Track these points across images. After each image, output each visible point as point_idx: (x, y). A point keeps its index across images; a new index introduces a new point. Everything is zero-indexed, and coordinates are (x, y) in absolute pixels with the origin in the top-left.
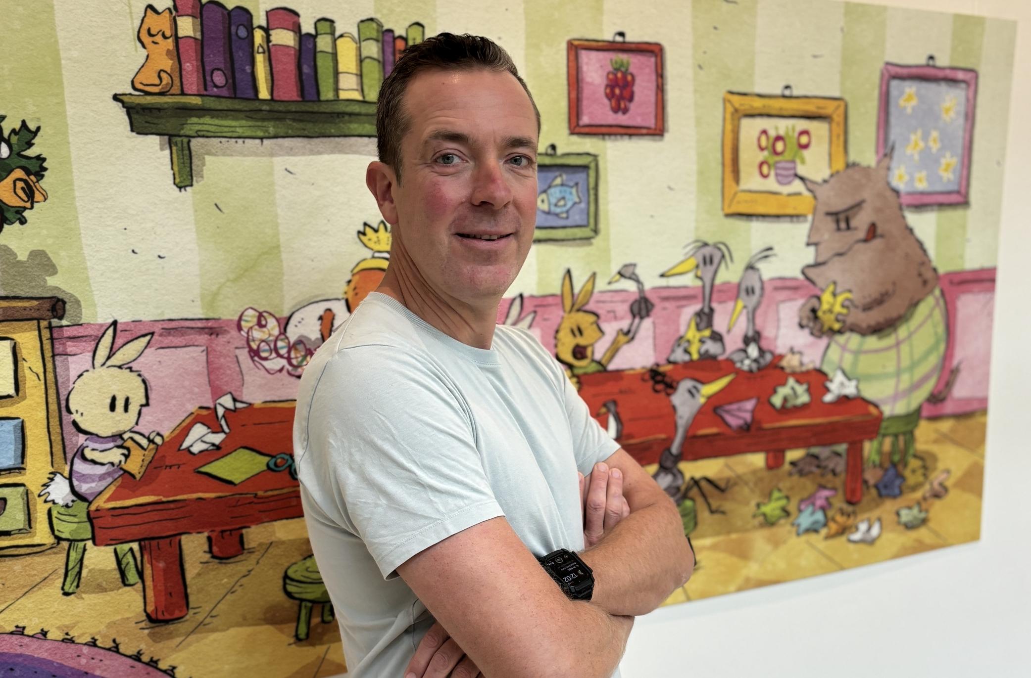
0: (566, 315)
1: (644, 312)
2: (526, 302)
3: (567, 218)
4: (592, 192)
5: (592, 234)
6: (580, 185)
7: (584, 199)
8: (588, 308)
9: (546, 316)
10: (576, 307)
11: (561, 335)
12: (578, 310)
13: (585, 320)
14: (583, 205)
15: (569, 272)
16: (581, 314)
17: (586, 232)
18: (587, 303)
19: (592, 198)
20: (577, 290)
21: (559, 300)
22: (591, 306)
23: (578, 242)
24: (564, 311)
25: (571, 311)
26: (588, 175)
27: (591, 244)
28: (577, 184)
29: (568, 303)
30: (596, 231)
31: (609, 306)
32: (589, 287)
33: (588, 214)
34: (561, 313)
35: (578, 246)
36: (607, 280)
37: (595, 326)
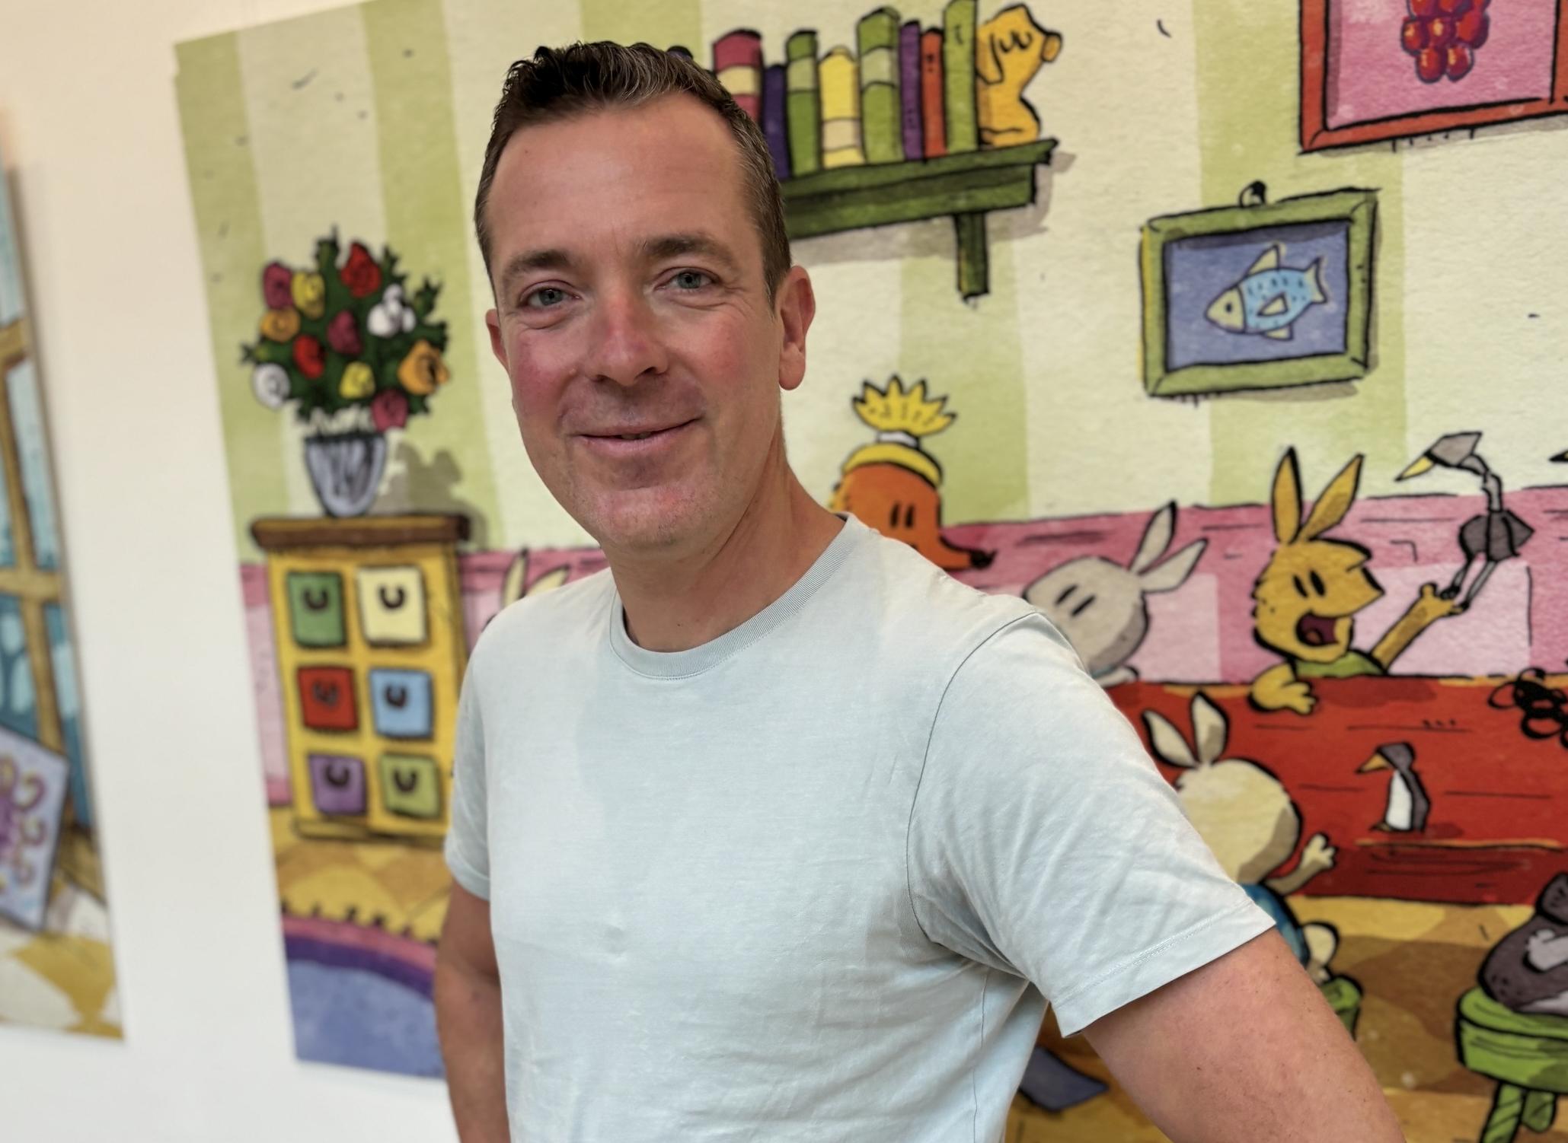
0: (1281, 549)
1: (1499, 546)
2: (1184, 521)
3: (1291, 338)
4: (1357, 276)
5: (1356, 369)
6: (1324, 264)
7: (1336, 293)
8: (1338, 533)
9: (1231, 550)
10: (1308, 531)
11: (1266, 591)
12: (1313, 539)
13: (1333, 561)
14: (1333, 307)
15: (1291, 454)
16: (1321, 547)
17: (1340, 366)
18: (1339, 522)
19: (1357, 287)
20: (1310, 495)
21: (1265, 516)
22: (1349, 529)
23: (1316, 388)
24: (1278, 540)
25: (1295, 538)
26: (1348, 239)
27: (1353, 392)
28: (1317, 262)
29: (1288, 522)
30: (1366, 363)
31: (1398, 531)
32: (1345, 485)
33: (1346, 325)
34: (1270, 543)
35: (1317, 397)
36: (1396, 472)
37: (1357, 574)
